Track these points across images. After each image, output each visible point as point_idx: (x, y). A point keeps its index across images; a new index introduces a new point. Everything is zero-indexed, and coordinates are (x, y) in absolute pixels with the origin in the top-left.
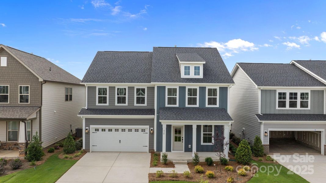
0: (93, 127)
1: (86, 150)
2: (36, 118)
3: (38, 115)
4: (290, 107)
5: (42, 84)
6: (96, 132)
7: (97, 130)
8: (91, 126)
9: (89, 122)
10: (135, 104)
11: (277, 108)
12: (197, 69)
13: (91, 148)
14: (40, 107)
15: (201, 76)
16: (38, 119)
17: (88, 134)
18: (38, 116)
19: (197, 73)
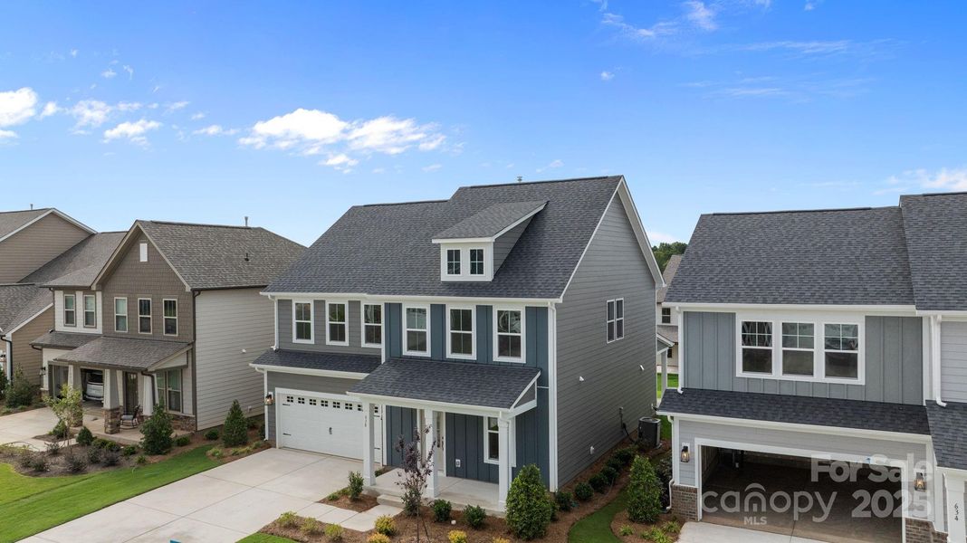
0: (281, 392)
1: (269, 442)
2: (186, 366)
3: (190, 359)
4: (786, 371)
5: (194, 298)
6: (287, 403)
7: (290, 399)
8: (278, 390)
9: (276, 380)
10: (364, 344)
11: (739, 372)
12: (477, 256)
13: (279, 439)
14: (193, 344)
15: (488, 275)
16: (190, 368)
17: (272, 405)
18: (190, 363)
19: (477, 268)
